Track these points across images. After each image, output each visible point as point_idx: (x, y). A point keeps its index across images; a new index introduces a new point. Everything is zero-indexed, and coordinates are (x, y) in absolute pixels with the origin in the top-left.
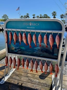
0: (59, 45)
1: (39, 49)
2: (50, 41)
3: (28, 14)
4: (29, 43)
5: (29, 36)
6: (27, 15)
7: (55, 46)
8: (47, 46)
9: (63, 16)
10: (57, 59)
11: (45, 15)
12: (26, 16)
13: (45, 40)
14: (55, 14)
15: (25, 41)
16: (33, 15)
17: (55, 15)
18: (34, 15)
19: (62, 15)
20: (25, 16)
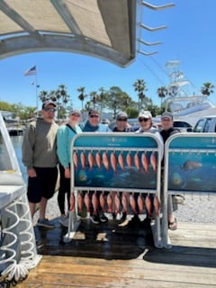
0: (157, 167)
1: (127, 177)
2: (144, 163)
3: (63, 87)
4: (113, 166)
5: (112, 156)
6: (61, 90)
7: (150, 168)
8: (140, 171)
9: (165, 93)
10: (155, 189)
11: (113, 88)
12: (59, 91)
13: (137, 162)
14: (141, 86)
15: (106, 164)
16: (79, 90)
17: (143, 89)
18: (82, 90)
19: (163, 89)
20: (53, 93)
